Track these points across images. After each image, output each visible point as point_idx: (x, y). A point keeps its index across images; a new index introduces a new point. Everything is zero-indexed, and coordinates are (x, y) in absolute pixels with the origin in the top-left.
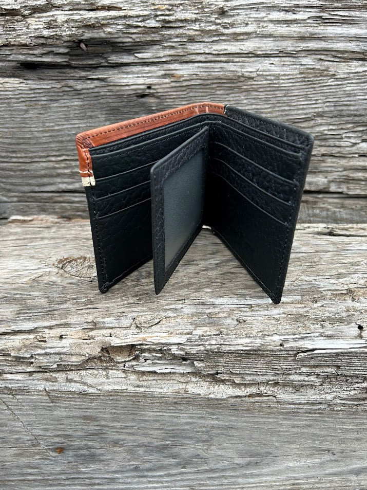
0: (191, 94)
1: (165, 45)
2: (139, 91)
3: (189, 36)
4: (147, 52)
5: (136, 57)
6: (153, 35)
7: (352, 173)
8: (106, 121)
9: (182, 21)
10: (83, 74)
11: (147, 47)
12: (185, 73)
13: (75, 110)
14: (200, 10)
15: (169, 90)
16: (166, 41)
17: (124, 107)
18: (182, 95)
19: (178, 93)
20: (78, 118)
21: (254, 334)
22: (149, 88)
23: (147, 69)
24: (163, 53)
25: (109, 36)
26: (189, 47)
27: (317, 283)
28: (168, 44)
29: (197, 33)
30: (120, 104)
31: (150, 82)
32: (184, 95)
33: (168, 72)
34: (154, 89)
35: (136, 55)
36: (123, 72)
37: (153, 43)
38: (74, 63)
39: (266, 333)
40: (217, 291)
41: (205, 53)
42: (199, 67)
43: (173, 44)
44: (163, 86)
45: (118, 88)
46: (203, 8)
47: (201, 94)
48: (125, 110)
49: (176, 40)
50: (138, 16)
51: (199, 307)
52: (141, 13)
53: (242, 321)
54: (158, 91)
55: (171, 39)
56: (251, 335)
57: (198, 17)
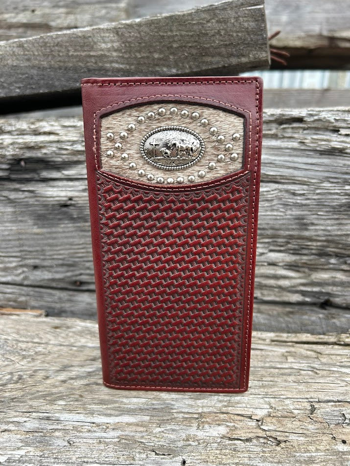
7: (264, 280)
8: (34, 225)
10: (18, 186)
13: (8, 215)
17: (50, 214)
20: (11, 222)
21: (74, 459)
22: (71, 199)
25: (44, 156)
27: (173, 403)
30: (46, 212)
31: (71, 195)
34: (75, 201)
36: (50, 186)
38: (13, 176)
39: (86, 460)
40: (70, 404)
44: (83, 199)
45: (44, 199)
48: (51, 217)
51: (43, 422)
53: (71, 442)
56: (70, 461)
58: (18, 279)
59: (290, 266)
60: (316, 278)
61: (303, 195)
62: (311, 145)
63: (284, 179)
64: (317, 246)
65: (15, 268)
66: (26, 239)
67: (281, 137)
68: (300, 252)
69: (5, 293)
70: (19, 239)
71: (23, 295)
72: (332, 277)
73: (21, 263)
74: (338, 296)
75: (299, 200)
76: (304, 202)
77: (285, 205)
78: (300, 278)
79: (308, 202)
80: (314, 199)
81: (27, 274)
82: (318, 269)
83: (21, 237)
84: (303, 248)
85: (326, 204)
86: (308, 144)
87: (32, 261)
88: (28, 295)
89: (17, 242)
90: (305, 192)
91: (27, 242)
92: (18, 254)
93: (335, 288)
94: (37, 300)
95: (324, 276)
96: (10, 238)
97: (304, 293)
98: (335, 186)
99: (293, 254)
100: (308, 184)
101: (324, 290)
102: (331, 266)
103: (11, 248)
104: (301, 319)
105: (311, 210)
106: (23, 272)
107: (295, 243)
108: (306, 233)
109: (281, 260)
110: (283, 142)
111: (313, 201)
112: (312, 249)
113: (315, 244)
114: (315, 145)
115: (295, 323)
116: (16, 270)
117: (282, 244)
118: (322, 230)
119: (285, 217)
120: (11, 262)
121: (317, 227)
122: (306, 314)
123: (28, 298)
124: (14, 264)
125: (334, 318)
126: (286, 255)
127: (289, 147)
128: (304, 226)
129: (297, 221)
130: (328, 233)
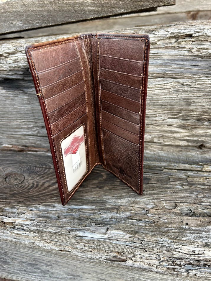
58: (35, 133)
59: (180, 126)
60: (195, 133)
61: (189, 85)
62: (196, 52)
63: (177, 76)
64: (197, 115)
65: (32, 127)
66: (36, 113)
67: (177, 48)
68: (187, 119)
69: (30, 140)
70: (33, 113)
71: (38, 141)
72: (205, 132)
73: (35, 125)
74: (208, 143)
75: (186, 88)
76: (189, 89)
77: (178, 91)
78: (186, 133)
79: (192, 89)
80: (195, 87)
81: (39, 130)
82: (197, 128)
83: (33, 112)
84: (189, 116)
85: (202, 90)
86: (194, 52)
87: (41, 124)
88: (41, 141)
89: (32, 115)
90: (190, 83)
91: (36, 114)
92: (34, 121)
93: (206, 138)
94: (45, 143)
95: (200, 131)
96: (28, 112)
97: (188, 141)
98: (209, 79)
99: (183, 119)
100: (192, 78)
101: (200, 139)
102: (205, 126)
103: (29, 117)
104: (186, 154)
105: (193, 94)
106: (37, 129)
107: (183, 113)
108: (190, 108)
109: (175, 123)
110: (178, 51)
111: (194, 88)
112: (194, 116)
113: (195, 113)
114: (199, 52)
115: (183, 156)
116: (33, 129)
117: (176, 114)
118: (200, 105)
119: (177, 98)
120: (30, 124)
121: (197, 104)
122: (189, 151)
123: (41, 142)
124: (32, 126)
125: (206, 154)
126: (179, 120)
127: (182, 54)
128: (189, 103)
129: (184, 100)
130: (203, 107)
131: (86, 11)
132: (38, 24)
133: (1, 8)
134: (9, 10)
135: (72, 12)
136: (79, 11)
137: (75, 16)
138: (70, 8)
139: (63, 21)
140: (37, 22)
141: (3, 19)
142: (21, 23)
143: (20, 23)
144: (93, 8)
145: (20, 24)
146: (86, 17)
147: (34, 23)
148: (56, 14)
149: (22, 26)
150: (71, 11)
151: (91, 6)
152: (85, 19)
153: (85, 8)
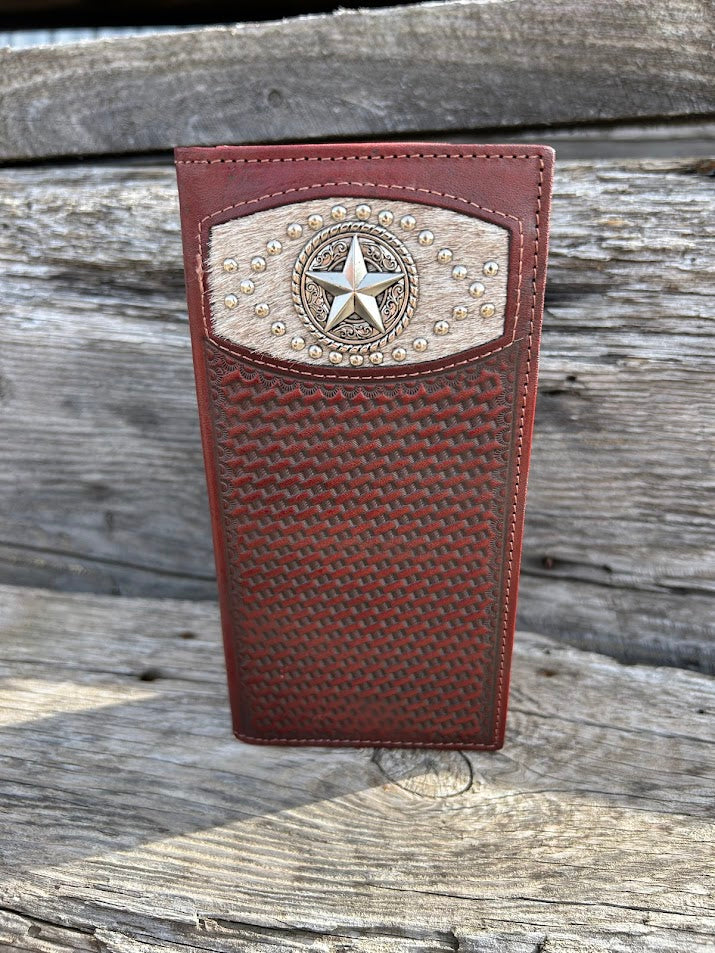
0: (659, 397)
1: (614, 294)
2: (549, 384)
3: (669, 281)
4: (574, 307)
5: (551, 315)
6: (589, 274)
9: (655, 251)
11: (574, 295)
12: (651, 355)
14: (697, 229)
15: (612, 386)
16: (617, 287)
18: (639, 397)
19: (631, 394)
23: (571, 340)
24: (608, 313)
26: (665, 303)
28: (622, 294)
29: (685, 276)
32: (644, 397)
33: (614, 350)
35: (551, 311)
37: (588, 289)
41: (698, 318)
42: (682, 345)
43: (632, 295)
46: (702, 224)
47: (680, 399)
49: (638, 287)
50: (562, 237)
52: (570, 231)
54: (591, 386)
55: (628, 284)
57: (691, 244)
131: (670, 85)
132: (449, 118)
133: (309, 40)
134: (342, 49)
135: (609, 82)
136: (637, 81)
137: (617, 99)
138: (606, 66)
139: (563, 114)
140: (448, 110)
141: (310, 83)
142: (382, 104)
143: (378, 107)
144: (700, 78)
145: (374, 111)
146: (661, 107)
147: (438, 111)
148: (537, 84)
149: (381, 119)
150: (605, 79)
151: (694, 69)
152: (654, 113)
153: (666, 73)
